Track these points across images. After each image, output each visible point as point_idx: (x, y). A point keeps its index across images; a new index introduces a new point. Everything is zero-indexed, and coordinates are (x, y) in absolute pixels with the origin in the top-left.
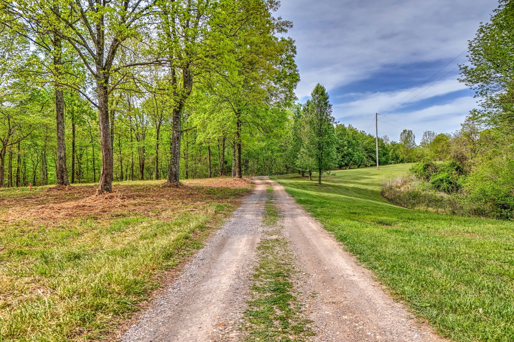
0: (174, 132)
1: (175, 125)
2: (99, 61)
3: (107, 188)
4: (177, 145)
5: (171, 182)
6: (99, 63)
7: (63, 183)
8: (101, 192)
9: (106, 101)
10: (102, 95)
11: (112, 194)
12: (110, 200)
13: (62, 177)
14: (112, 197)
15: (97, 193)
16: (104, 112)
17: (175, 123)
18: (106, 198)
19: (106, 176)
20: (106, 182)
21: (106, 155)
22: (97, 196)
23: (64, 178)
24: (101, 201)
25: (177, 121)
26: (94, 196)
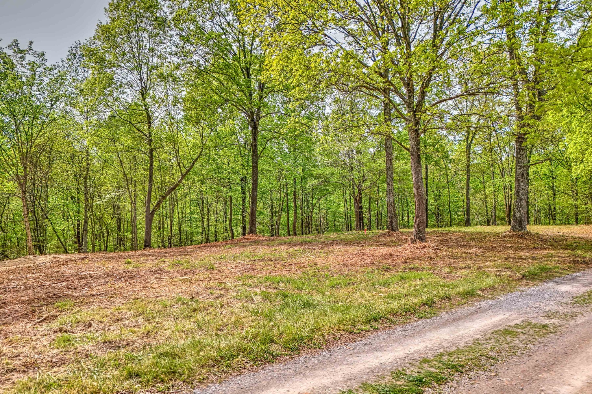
0: (518, 167)
1: (519, 158)
2: (410, 104)
3: (420, 236)
4: (522, 184)
5: (514, 231)
6: (409, 105)
7: (392, 229)
8: (413, 241)
9: (417, 144)
10: (413, 138)
11: (424, 244)
12: (421, 250)
13: (392, 223)
14: (424, 247)
15: (410, 242)
16: (416, 156)
17: (519, 156)
18: (417, 248)
19: (418, 225)
20: (419, 230)
21: (418, 201)
22: (409, 245)
23: (394, 224)
24: (412, 250)
25: (521, 153)
26: (406, 245)
